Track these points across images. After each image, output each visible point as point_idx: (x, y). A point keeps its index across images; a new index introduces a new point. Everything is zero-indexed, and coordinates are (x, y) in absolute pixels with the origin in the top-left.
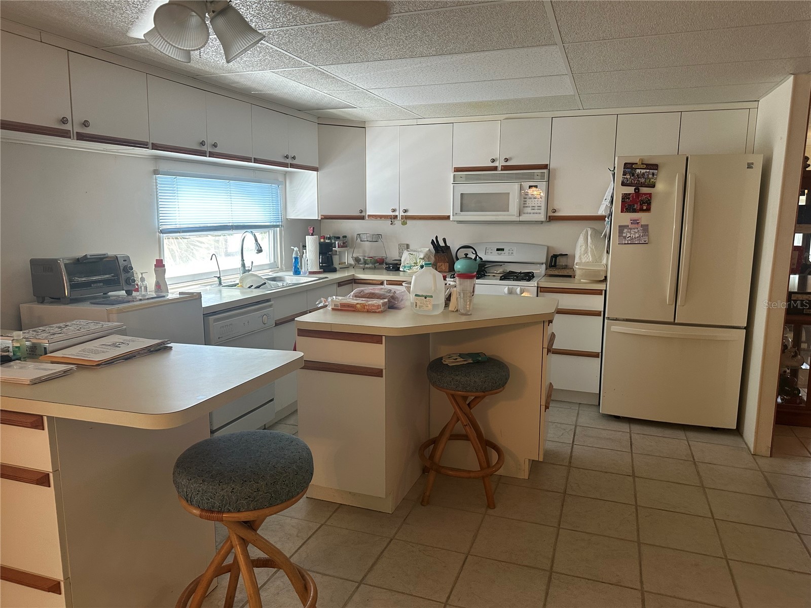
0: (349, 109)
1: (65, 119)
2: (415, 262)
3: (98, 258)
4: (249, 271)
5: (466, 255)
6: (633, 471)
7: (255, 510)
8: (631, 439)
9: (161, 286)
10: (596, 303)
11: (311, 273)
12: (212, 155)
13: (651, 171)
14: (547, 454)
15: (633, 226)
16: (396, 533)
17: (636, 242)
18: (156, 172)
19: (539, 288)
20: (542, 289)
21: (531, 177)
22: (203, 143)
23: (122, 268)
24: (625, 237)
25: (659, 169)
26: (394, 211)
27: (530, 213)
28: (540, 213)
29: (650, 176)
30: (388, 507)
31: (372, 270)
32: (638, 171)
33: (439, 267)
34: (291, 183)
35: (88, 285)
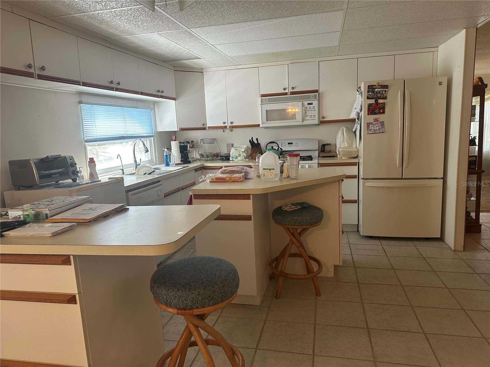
0: (196, 60)
1: (30, 65)
2: (239, 154)
3: (54, 158)
4: (139, 165)
5: (272, 147)
6: (392, 266)
7: (213, 305)
8: (384, 249)
9: (93, 175)
10: (353, 171)
11: (177, 164)
12: (117, 90)
13: (384, 89)
14: (344, 262)
15: (375, 123)
16: (267, 317)
17: (378, 132)
18: (80, 102)
19: (319, 164)
20: (321, 165)
21: (308, 98)
22: (112, 82)
23: (69, 164)
24: (371, 130)
25: (389, 87)
26: (224, 123)
27: (309, 120)
28: (315, 119)
29: (384, 92)
30: (257, 302)
31: (212, 161)
32: (376, 90)
33: (254, 156)
34: (158, 108)
35: (50, 176)
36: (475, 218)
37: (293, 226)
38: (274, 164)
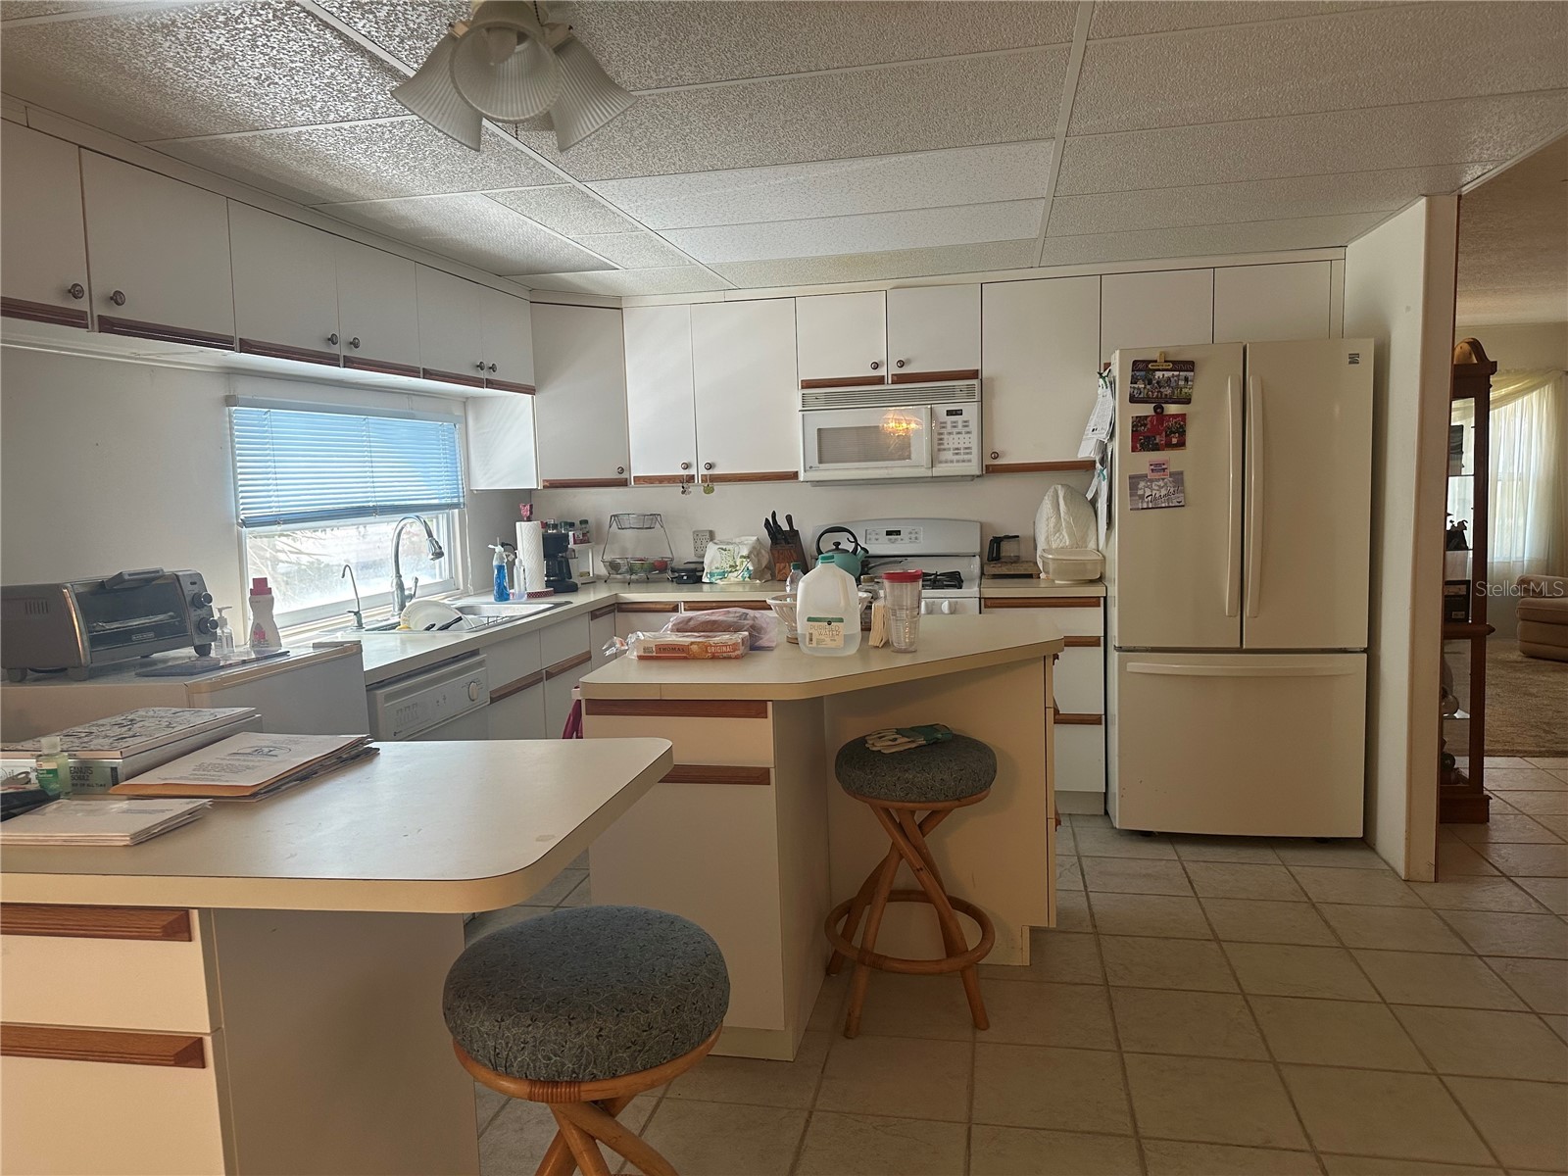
0: (600, 272)
1: (78, 288)
2: (732, 563)
3: (141, 579)
4: (411, 597)
5: (837, 544)
6: (1212, 930)
7: (645, 1069)
8: (1186, 873)
9: (263, 634)
10: (1088, 622)
11: (532, 595)
12: (349, 363)
13: (1181, 373)
14: (1062, 915)
15: (1156, 475)
16: (815, 1099)
17: (1163, 505)
18: (230, 401)
19: (983, 601)
20: (989, 603)
21: (948, 394)
22: (333, 340)
23: (188, 599)
24: (1142, 497)
25: (1197, 369)
26: (687, 466)
27: (952, 462)
28: (969, 461)
29: (1182, 383)
30: (786, 1051)
31: (645, 585)
32: (1159, 374)
33: (780, 571)
34: (477, 419)
35: (125, 636)
36: (1468, 777)
37: (900, 804)
38: (842, 603)
